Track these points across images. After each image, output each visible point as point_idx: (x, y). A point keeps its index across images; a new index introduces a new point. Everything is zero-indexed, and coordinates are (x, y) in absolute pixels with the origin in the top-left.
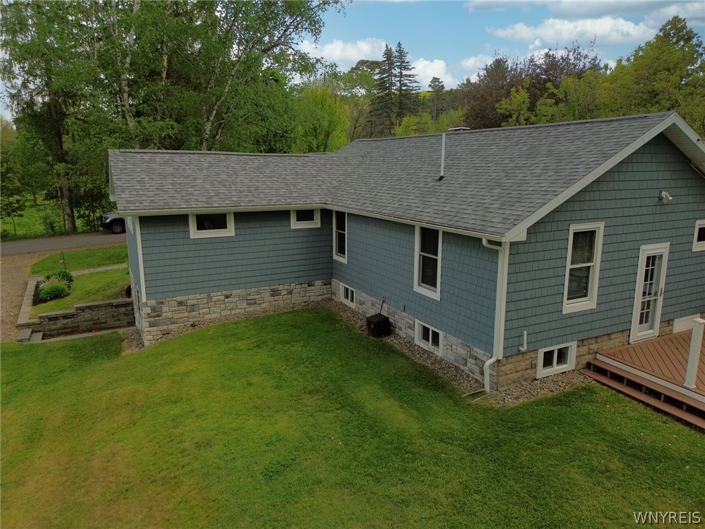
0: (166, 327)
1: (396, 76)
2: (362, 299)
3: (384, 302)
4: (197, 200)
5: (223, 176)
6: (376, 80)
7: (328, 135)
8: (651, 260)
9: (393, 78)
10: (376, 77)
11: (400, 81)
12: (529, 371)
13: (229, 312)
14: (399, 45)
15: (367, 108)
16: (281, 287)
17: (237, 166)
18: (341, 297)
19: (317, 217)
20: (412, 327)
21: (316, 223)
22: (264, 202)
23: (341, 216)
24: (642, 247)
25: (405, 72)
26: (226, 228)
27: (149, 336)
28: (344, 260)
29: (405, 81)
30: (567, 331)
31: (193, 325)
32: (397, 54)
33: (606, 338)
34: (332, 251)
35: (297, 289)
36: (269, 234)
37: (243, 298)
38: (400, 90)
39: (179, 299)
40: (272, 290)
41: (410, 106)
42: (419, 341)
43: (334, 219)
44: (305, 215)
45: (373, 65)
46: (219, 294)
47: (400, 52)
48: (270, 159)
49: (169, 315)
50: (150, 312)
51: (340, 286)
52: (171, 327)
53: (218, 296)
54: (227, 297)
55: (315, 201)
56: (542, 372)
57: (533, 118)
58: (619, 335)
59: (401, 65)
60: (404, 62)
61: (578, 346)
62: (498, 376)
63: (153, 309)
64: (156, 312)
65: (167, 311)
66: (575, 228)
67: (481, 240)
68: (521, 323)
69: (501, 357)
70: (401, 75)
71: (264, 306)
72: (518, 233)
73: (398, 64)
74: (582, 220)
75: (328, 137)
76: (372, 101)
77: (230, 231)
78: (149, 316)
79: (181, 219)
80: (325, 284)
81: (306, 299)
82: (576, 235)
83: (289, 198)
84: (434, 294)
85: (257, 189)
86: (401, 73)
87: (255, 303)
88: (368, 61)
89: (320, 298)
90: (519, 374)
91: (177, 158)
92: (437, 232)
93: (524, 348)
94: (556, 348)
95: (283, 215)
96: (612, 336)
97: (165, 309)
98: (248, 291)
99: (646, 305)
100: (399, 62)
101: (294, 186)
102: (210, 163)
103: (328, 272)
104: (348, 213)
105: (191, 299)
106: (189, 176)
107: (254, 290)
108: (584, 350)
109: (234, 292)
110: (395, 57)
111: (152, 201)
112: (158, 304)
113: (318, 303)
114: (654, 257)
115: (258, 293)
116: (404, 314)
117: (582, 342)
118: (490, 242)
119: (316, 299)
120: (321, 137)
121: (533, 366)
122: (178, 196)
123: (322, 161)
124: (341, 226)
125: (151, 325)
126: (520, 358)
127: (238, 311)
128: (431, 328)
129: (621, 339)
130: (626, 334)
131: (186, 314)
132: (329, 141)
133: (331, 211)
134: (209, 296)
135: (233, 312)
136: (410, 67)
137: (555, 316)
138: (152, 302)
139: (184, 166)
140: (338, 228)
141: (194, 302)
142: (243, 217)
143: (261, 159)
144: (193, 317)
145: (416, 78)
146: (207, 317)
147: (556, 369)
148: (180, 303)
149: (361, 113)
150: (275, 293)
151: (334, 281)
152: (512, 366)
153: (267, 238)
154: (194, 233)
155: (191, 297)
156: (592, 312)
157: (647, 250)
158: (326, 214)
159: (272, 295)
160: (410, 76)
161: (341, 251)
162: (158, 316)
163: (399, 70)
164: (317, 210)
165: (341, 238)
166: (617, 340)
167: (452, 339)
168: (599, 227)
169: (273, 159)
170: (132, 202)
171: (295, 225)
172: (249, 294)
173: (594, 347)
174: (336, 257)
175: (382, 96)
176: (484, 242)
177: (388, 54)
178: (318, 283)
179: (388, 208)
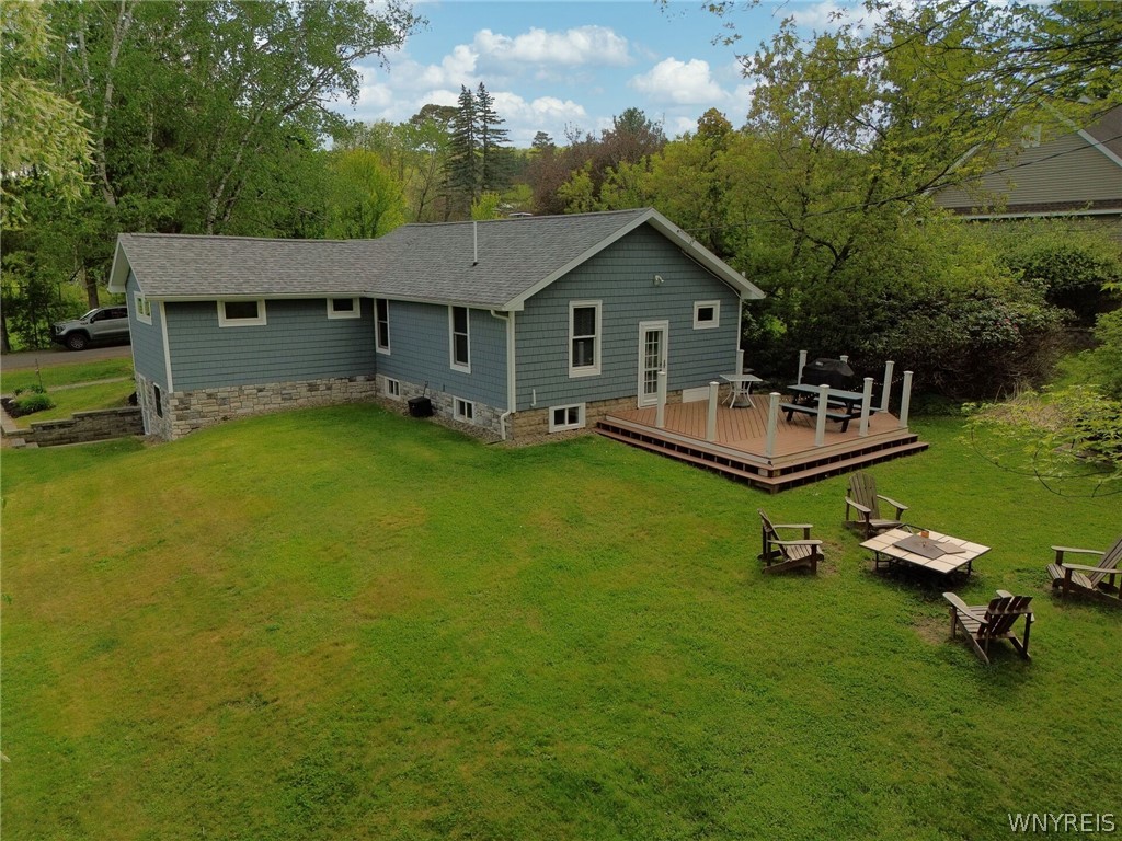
0: (195, 421)
1: (478, 131)
2: (406, 389)
3: (426, 386)
4: (226, 287)
5: (251, 263)
6: (450, 135)
7: (377, 216)
8: (653, 336)
9: (474, 135)
10: (451, 131)
11: (485, 139)
12: (542, 426)
13: (262, 407)
14: (482, 86)
15: (439, 175)
16: (319, 382)
17: (265, 253)
18: (386, 393)
19: (357, 307)
20: (450, 405)
21: (356, 313)
22: (298, 290)
23: (382, 303)
24: (641, 323)
25: (491, 126)
26: (256, 316)
27: (175, 428)
28: (387, 352)
29: (492, 139)
30: (576, 393)
31: (225, 418)
32: (478, 99)
33: (614, 402)
34: (374, 344)
35: (337, 384)
36: (303, 322)
37: (277, 393)
38: (486, 151)
39: (209, 391)
40: (309, 385)
41: (500, 175)
42: (458, 418)
43: (375, 308)
44: (343, 304)
45: (446, 112)
46: (251, 387)
47: (484, 97)
48: (302, 245)
49: (199, 407)
50: (177, 404)
51: (384, 380)
52: (200, 421)
53: (249, 389)
54: (260, 390)
55: (354, 289)
56: (553, 428)
57: (596, 205)
58: (626, 400)
59: (485, 116)
60: (489, 111)
61: (587, 408)
62: (513, 427)
63: (181, 401)
64: (184, 405)
65: (195, 404)
66: (573, 305)
67: (489, 311)
68: (531, 383)
69: (514, 411)
70: (486, 130)
71: (301, 401)
72: (516, 304)
73: (481, 114)
74: (580, 298)
75: (377, 219)
76: (445, 166)
77: (262, 319)
78: (176, 408)
79: (210, 306)
80: (368, 380)
81: (347, 395)
82: (577, 311)
83: (325, 285)
84: (466, 369)
85: (289, 276)
86: (485, 127)
87: (291, 399)
88: (438, 107)
89: (364, 394)
90: (532, 428)
91: (197, 243)
92: (465, 309)
93: (534, 404)
94: (566, 407)
95: (318, 304)
96: (620, 401)
97: (194, 401)
98: (283, 385)
99: (652, 375)
100: (482, 111)
101: (330, 273)
102: (234, 248)
103: (371, 366)
104: (390, 301)
105: (222, 392)
106: (213, 263)
107: (289, 383)
108: (593, 411)
109: (268, 386)
110: (476, 103)
111: (179, 287)
112: (186, 395)
113: (361, 399)
114: (656, 333)
115: (294, 387)
116: (444, 394)
117: (590, 403)
118: (496, 312)
119: (359, 396)
120: (368, 219)
121: (546, 422)
122: (206, 283)
123: (361, 248)
124: (382, 316)
125: (179, 418)
126: (532, 413)
127: (272, 406)
128: (466, 401)
129: (629, 404)
130: (633, 399)
131: (216, 408)
132: (379, 225)
133: (372, 300)
134: (240, 389)
135: (267, 407)
136: (498, 119)
137: (563, 379)
138: (180, 394)
139: (206, 252)
140: (380, 318)
141: (226, 395)
142: (275, 305)
143: (291, 245)
144: (224, 411)
145: (508, 136)
146: (238, 411)
147: (567, 426)
148: (210, 396)
149: (429, 182)
150: (312, 388)
151: (379, 377)
152: (525, 420)
153: (301, 326)
154: (224, 322)
155: (221, 389)
156: (596, 378)
157: (646, 326)
158: (366, 303)
159: (310, 390)
160: (498, 131)
161: (384, 343)
162: (187, 408)
163: (483, 123)
164: (356, 298)
165: (383, 328)
166: (625, 405)
167: (481, 405)
168: (598, 304)
169: (304, 244)
170: (156, 288)
171: (332, 314)
172: (285, 389)
173: (603, 409)
174: (379, 350)
175: (459, 160)
176: (492, 313)
177: (466, 98)
178: (360, 378)
179: (424, 291)
